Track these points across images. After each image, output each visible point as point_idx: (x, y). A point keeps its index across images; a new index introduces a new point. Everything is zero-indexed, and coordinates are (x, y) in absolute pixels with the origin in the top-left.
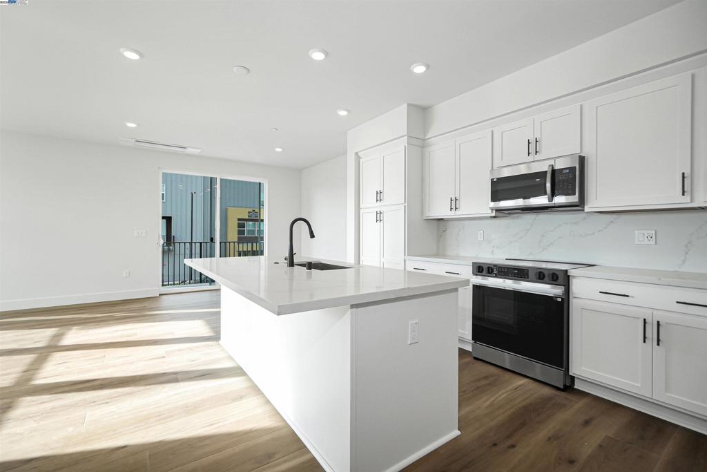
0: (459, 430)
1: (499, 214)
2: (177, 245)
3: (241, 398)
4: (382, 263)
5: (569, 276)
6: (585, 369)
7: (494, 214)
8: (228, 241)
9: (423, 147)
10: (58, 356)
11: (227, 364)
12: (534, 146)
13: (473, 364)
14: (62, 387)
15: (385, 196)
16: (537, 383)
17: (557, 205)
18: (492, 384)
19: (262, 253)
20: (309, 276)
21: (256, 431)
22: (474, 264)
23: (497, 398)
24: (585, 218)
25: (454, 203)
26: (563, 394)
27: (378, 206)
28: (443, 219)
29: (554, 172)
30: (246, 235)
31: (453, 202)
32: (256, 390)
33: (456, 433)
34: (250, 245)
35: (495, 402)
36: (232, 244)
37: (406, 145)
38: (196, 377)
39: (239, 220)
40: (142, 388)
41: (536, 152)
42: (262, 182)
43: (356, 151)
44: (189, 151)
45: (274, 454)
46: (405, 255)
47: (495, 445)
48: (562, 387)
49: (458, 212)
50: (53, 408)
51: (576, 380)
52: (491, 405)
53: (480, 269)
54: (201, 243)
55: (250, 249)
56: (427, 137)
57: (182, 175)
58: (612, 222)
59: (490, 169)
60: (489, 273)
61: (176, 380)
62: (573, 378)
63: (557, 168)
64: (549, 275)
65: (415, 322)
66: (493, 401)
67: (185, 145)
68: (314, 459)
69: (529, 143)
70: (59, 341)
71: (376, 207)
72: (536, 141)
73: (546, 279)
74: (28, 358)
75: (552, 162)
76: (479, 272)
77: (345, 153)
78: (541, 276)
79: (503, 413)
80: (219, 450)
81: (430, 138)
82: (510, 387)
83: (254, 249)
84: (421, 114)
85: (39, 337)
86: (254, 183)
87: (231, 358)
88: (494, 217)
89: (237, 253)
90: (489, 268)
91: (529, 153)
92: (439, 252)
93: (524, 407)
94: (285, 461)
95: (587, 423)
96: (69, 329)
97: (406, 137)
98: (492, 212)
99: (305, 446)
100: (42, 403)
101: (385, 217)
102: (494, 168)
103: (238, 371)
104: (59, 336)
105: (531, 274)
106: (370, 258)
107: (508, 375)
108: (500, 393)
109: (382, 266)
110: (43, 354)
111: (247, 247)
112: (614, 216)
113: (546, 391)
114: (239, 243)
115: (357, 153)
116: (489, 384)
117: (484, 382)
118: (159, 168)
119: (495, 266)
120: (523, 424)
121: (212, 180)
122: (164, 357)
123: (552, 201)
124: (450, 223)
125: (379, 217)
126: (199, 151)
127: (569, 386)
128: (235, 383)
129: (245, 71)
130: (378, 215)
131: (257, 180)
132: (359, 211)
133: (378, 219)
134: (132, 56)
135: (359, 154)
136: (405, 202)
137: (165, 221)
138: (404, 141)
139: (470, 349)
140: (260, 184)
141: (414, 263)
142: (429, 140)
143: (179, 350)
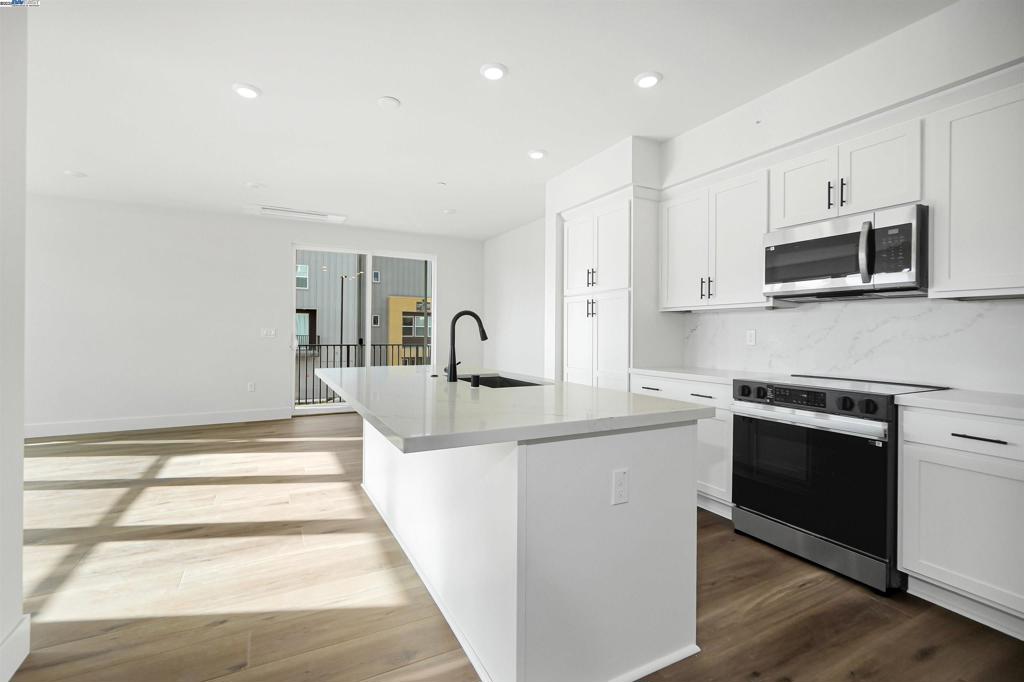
0: (698, 644)
1: (779, 303)
2: (324, 349)
3: (380, 566)
4: (595, 381)
5: (897, 406)
6: (925, 563)
7: (771, 303)
9: (659, 202)
10: (152, 492)
12: (838, 193)
13: (733, 541)
15: (599, 277)
16: (838, 580)
17: (877, 288)
18: (759, 575)
19: (428, 362)
20: (475, 396)
23: (767, 599)
24: (930, 310)
25: (707, 287)
26: (884, 601)
27: (590, 293)
28: (690, 311)
29: (872, 233)
30: (414, 335)
31: (705, 286)
32: (402, 557)
33: (693, 649)
34: (414, 349)
35: (764, 605)
36: (396, 347)
37: (632, 198)
39: (404, 313)
41: (842, 202)
42: (428, 260)
43: (558, 211)
44: (332, 219)
45: (415, 653)
46: (629, 367)
47: (756, 674)
48: (884, 590)
49: (713, 301)
51: (910, 581)
52: (758, 608)
53: (744, 391)
54: (348, 346)
55: (414, 355)
56: (664, 186)
57: (329, 253)
58: (980, 315)
59: (765, 231)
60: (759, 397)
62: (904, 577)
63: (876, 226)
64: (860, 403)
65: (625, 470)
66: (759, 603)
67: (324, 212)
68: (470, 667)
69: (830, 187)
70: (156, 473)
71: (587, 294)
72: (842, 184)
73: (856, 409)
74: (119, 492)
75: (869, 218)
76: (743, 394)
77: (544, 216)
78: (848, 404)
79: (775, 624)
80: (341, 640)
81: (668, 188)
82: (792, 583)
83: (420, 355)
84: (655, 150)
85: (135, 466)
86: (420, 261)
88: (773, 308)
89: (401, 361)
90: (759, 389)
91: (830, 204)
92: (683, 363)
93: (812, 617)
94: (429, 666)
95: (925, 654)
97: (631, 188)
98: (768, 301)
99: (460, 647)
100: (135, 554)
101: (599, 308)
102: (772, 230)
104: (157, 467)
105: (830, 401)
106: (578, 372)
107: (789, 563)
108: (774, 590)
109: (595, 384)
110: (136, 487)
111: (411, 352)
112: (986, 305)
113: (854, 594)
114: (404, 346)
115: (559, 215)
116: (756, 576)
117: (746, 572)
118: (293, 244)
119: (770, 386)
120: (808, 646)
121: (361, 259)
122: (287, 503)
123: (869, 281)
124: (702, 317)
125: (591, 309)
126: (343, 218)
127: (896, 589)
129: (394, 103)
130: (590, 305)
131: (422, 257)
132: (563, 300)
133: (590, 312)
134: (247, 93)
135: (563, 215)
136: (630, 286)
137: (307, 315)
138: (629, 193)
139: (728, 515)
140: (426, 262)
141: (643, 378)
142: (668, 190)
143: (308, 494)
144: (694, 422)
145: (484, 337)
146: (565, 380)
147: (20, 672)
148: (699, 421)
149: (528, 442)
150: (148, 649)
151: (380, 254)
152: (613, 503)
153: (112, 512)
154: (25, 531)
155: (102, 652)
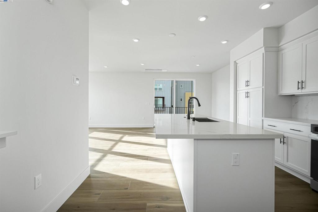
3: (166, 172)
4: (249, 121)
8: (186, 107)
9: (278, 52)
10: (120, 144)
11: (166, 158)
14: (118, 153)
15: (251, 83)
21: (166, 187)
22: (312, 125)
27: (247, 89)
28: (294, 95)
31: (300, 84)
32: (173, 171)
37: (264, 52)
38: (154, 160)
40: (137, 159)
43: (235, 60)
44: (163, 71)
45: (169, 198)
46: (263, 117)
49: (303, 90)
50: (114, 159)
53: (317, 129)
56: (280, 45)
61: (147, 159)
65: (237, 154)
67: (160, 69)
70: (122, 139)
71: (245, 90)
74: (113, 143)
76: (316, 131)
77: (229, 64)
80: (151, 189)
81: (282, 45)
85: (117, 137)
86: (190, 81)
87: (168, 156)
92: (291, 116)
94: (172, 203)
96: (125, 136)
97: (264, 48)
99: (183, 200)
101: (251, 95)
103: (169, 162)
104: (122, 137)
110: (117, 142)
115: (235, 62)
118: (153, 79)
121: (172, 82)
122: (147, 150)
124: (300, 97)
125: (247, 95)
126: (167, 70)
128: (166, 166)
129: (173, 35)
131: (191, 80)
132: (237, 92)
133: (247, 96)
134: (136, 41)
135: (237, 62)
136: (263, 86)
137: (162, 98)
138: (263, 51)
139: (309, 182)
140: (192, 81)
141: (269, 122)
142: (282, 47)
143: (153, 149)
144: (273, 139)
145: (199, 105)
146: (238, 123)
147: (88, 177)
148: (275, 139)
149: (197, 139)
150: (109, 179)
151: (177, 80)
152: (232, 165)
153: (112, 146)
154: (90, 148)
155: (101, 177)
